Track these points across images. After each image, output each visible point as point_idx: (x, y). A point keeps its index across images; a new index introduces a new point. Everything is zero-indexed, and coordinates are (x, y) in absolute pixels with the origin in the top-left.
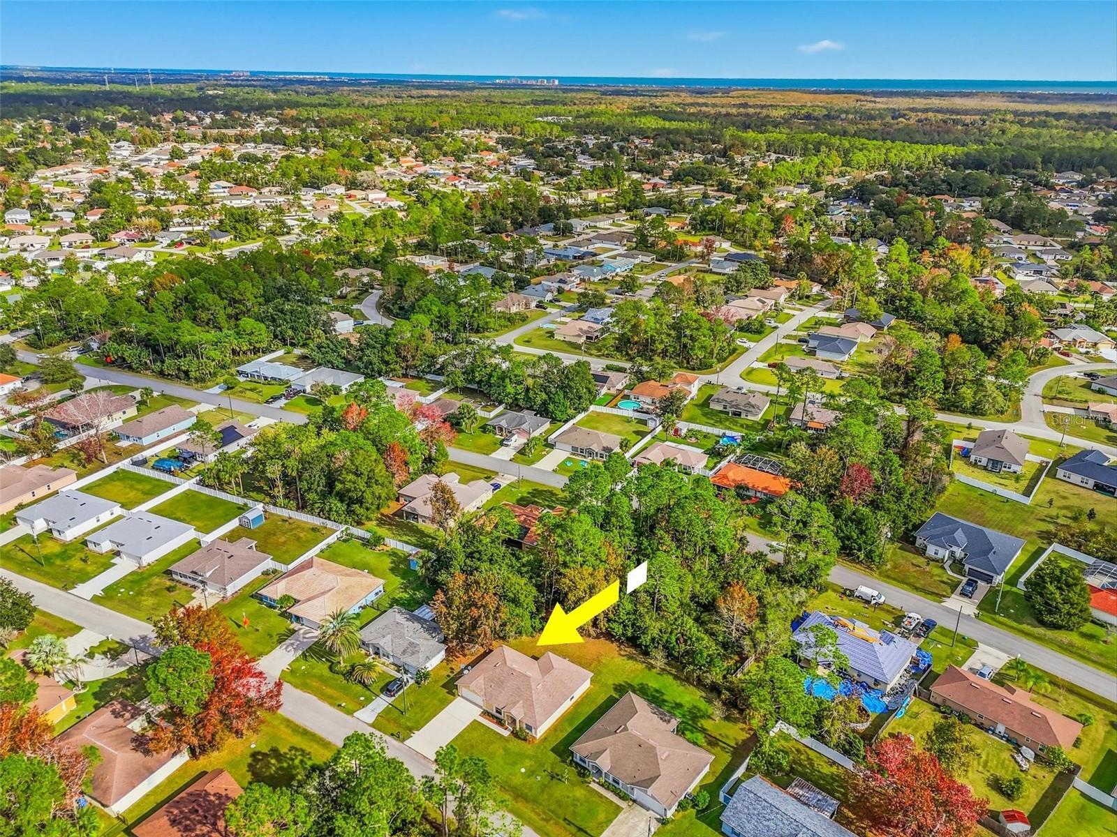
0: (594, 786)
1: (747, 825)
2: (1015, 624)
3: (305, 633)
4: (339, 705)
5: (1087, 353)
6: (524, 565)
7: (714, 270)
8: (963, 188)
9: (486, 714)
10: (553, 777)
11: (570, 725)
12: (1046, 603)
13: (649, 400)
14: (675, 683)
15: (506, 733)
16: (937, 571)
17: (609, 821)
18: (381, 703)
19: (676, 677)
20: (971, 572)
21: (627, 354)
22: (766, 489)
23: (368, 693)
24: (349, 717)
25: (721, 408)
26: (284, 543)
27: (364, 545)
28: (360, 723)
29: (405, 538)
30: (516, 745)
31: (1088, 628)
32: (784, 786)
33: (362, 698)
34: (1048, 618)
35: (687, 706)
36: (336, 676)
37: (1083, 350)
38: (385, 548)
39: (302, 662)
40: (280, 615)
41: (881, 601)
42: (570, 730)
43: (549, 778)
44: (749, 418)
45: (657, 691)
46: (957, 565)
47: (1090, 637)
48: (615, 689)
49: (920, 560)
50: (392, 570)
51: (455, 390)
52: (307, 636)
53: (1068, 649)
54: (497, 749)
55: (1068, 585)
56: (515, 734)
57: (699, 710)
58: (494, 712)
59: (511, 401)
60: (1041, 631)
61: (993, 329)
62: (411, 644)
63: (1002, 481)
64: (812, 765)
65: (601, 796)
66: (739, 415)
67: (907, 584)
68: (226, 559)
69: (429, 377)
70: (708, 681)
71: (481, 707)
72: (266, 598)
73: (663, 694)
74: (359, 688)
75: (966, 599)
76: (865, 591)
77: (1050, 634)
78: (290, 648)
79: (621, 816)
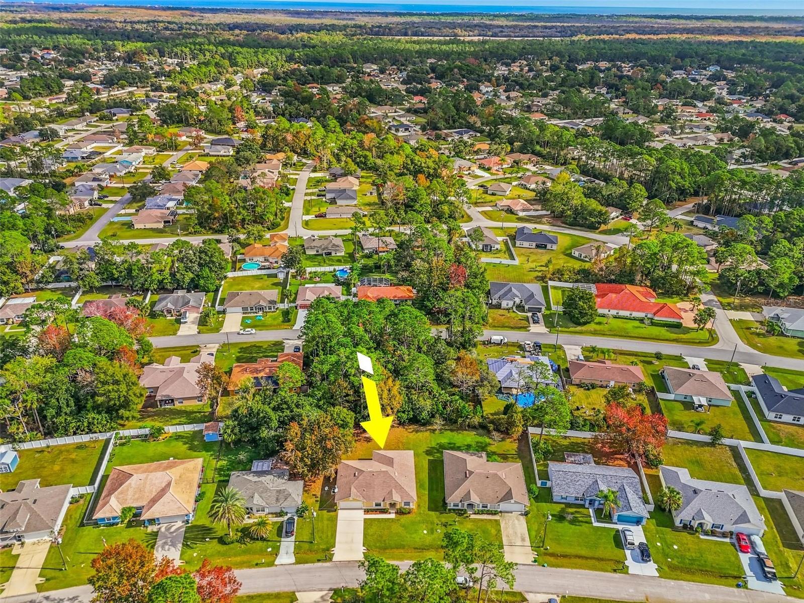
0: (473, 516)
1: (570, 490)
2: (567, 330)
3: (168, 529)
4: (257, 564)
5: (469, 174)
6: (319, 400)
7: (211, 153)
8: (322, 78)
9: (367, 511)
10: (445, 526)
11: (424, 489)
12: (581, 313)
13: (262, 259)
14: (455, 433)
15: (393, 516)
16: (513, 315)
17: (499, 531)
18: (287, 545)
19: (452, 430)
20: (530, 310)
21: (210, 228)
22: (395, 297)
23: (270, 543)
24: (273, 568)
25: (315, 253)
26: (62, 470)
27: (143, 441)
28: (288, 566)
29: (175, 422)
30: (404, 519)
31: (598, 319)
32: (563, 460)
33: (270, 550)
34: (582, 320)
35: (473, 444)
36: (231, 546)
37: (467, 173)
38: (166, 435)
39: (189, 552)
40: (127, 527)
41: (506, 341)
42: (427, 493)
43: (443, 527)
44: (338, 254)
45: (449, 444)
46: (520, 308)
47: (599, 323)
48: (427, 454)
49: (501, 312)
50: (190, 449)
51: (91, 289)
52: (173, 529)
53: (595, 333)
54: (396, 528)
55: (588, 299)
56: (400, 512)
57: (481, 443)
58: (374, 507)
59: (156, 287)
60: (579, 328)
61: (428, 167)
62: (279, 492)
63: (496, 255)
64: (557, 443)
65: (482, 520)
66: (330, 254)
67: (506, 327)
68: (33, 506)
69: (50, 286)
70: (477, 423)
71: (361, 509)
72: (103, 519)
73: (455, 444)
74: (259, 544)
75: (537, 325)
76: (496, 338)
77: (584, 328)
78: (167, 547)
79: (502, 525)
